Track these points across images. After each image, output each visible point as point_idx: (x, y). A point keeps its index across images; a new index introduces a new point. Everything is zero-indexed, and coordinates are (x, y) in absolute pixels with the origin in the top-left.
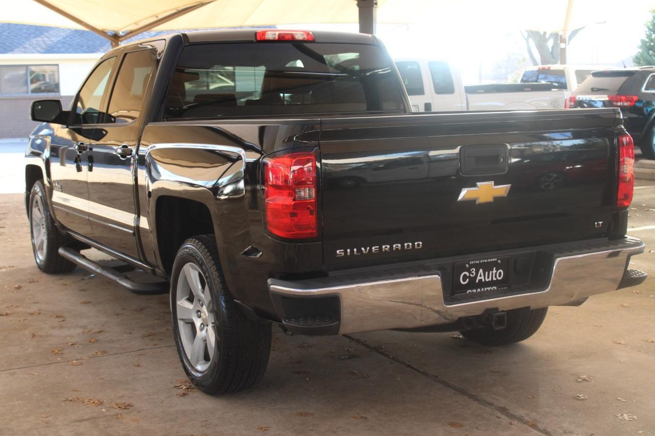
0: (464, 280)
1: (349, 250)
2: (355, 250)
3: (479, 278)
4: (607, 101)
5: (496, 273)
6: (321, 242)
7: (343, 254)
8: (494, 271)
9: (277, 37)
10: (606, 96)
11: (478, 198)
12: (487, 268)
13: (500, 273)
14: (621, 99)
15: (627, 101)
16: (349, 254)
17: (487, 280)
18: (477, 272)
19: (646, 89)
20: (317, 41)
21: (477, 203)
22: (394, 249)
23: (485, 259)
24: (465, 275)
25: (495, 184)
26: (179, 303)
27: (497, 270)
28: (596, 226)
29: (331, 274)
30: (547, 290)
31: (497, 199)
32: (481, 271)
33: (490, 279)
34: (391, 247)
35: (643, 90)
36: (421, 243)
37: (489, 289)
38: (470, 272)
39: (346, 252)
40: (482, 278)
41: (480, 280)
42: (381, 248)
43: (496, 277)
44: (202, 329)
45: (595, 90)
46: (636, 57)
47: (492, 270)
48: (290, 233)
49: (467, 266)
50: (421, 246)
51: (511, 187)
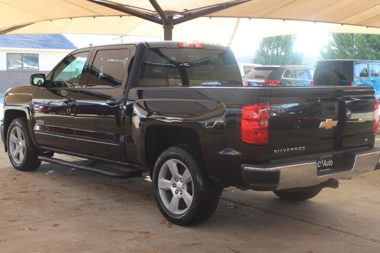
0: (319, 166)
1: (279, 150)
2: (281, 150)
3: (324, 164)
4: (264, 83)
5: (330, 162)
6: (268, 147)
7: (277, 152)
8: (330, 161)
9: (188, 46)
10: (264, 80)
11: (326, 126)
12: (327, 159)
13: (332, 162)
14: (271, 82)
15: (274, 83)
16: (279, 152)
17: (327, 165)
18: (324, 161)
19: (284, 77)
20: (204, 48)
21: (326, 129)
22: (295, 150)
23: (327, 155)
24: (319, 163)
25: (333, 120)
26: (160, 180)
27: (331, 161)
28: (365, 141)
29: (272, 162)
30: (352, 170)
31: (333, 127)
32: (325, 161)
33: (328, 165)
34: (294, 149)
35: (282, 77)
36: (304, 147)
37: (327, 169)
38: (321, 162)
39: (277, 151)
40: (325, 164)
41: (325, 165)
42: (290, 149)
43: (330, 164)
44: (177, 193)
45: (257, 77)
46: (255, 59)
47: (329, 161)
48: (256, 142)
49: (321, 158)
50: (305, 149)
51: (338, 122)
